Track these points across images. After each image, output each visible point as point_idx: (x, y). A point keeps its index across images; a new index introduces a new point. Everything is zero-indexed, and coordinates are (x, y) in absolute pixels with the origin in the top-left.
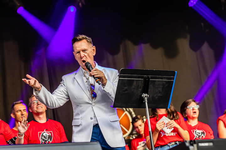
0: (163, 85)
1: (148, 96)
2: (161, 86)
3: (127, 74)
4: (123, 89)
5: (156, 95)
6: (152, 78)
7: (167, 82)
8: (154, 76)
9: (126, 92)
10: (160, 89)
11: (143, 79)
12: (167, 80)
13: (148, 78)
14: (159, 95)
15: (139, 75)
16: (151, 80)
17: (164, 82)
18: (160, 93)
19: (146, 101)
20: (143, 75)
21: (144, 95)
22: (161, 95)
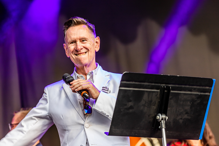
0: (193, 101)
1: (167, 118)
2: (189, 103)
3: (132, 81)
4: (126, 105)
5: (180, 117)
6: (174, 89)
7: (199, 97)
8: (177, 86)
9: (131, 111)
10: (188, 108)
11: (159, 91)
12: (199, 93)
13: (168, 88)
14: (186, 116)
15: (153, 84)
16: (172, 91)
17: (194, 97)
18: (187, 113)
19: (164, 126)
20: (159, 85)
21: (160, 117)
22: (189, 118)
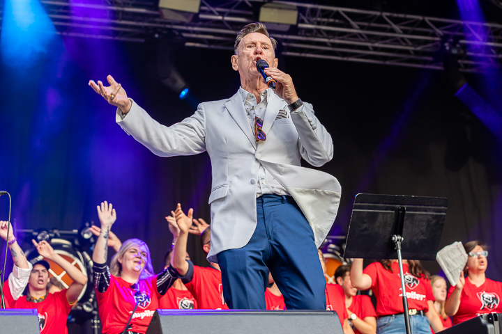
0: (428, 221)
1: (403, 239)
2: (424, 224)
3: (366, 202)
4: (361, 227)
5: (416, 238)
6: (408, 210)
7: (435, 217)
8: (412, 206)
9: (366, 232)
10: (424, 229)
11: (393, 212)
12: (435, 214)
13: (403, 209)
14: (422, 237)
15: (388, 205)
16: (407, 212)
17: (430, 217)
18: (423, 234)
19: (399, 247)
20: (394, 205)
21: (396, 238)
22: (426, 238)
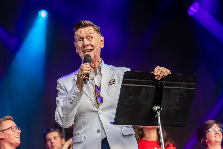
0: (181, 95)
1: (161, 109)
2: (178, 96)
3: (133, 79)
4: (128, 98)
5: (171, 108)
6: (166, 85)
7: (187, 91)
8: (169, 82)
9: (132, 103)
10: (177, 100)
11: (154, 86)
12: (186, 88)
13: (162, 84)
14: (176, 108)
15: (150, 81)
16: (164, 87)
17: (182, 91)
18: (177, 105)
19: (159, 115)
20: (154, 81)
21: (156, 108)
22: (179, 108)
